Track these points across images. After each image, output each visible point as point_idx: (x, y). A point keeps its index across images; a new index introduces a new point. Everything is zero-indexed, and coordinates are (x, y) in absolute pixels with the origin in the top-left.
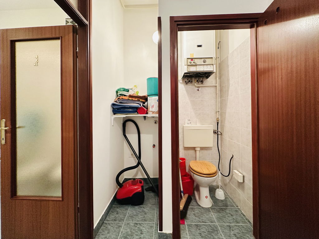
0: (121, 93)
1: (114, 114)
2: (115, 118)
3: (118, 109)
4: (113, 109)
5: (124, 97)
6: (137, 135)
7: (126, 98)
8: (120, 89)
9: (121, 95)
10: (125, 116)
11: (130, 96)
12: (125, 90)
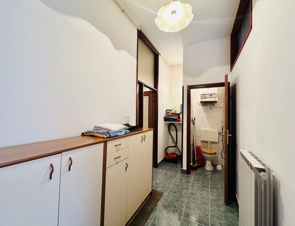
0: (168, 111)
1: (165, 121)
2: (165, 123)
3: (167, 119)
4: (165, 119)
5: (169, 114)
6: (175, 132)
7: (170, 114)
8: (168, 109)
9: (168, 112)
10: (169, 122)
11: (172, 113)
12: (170, 110)
